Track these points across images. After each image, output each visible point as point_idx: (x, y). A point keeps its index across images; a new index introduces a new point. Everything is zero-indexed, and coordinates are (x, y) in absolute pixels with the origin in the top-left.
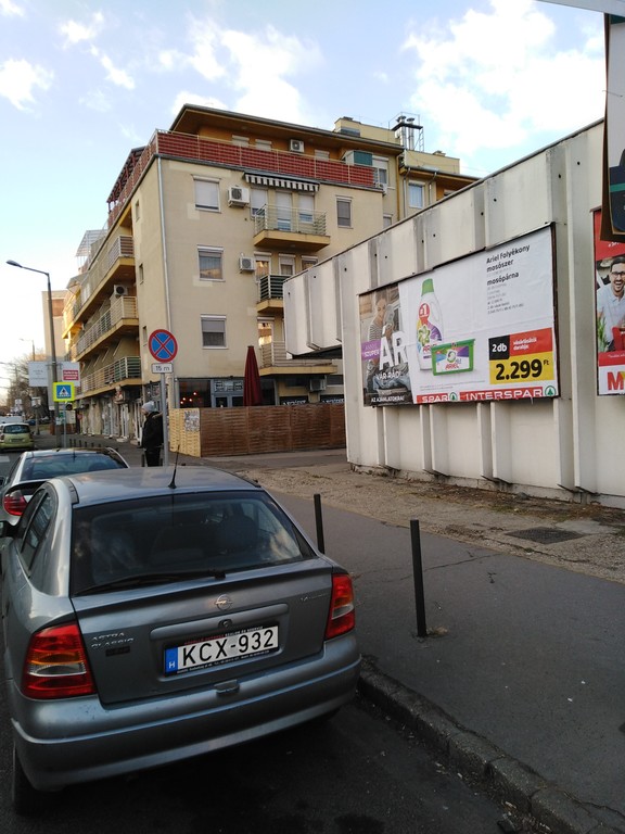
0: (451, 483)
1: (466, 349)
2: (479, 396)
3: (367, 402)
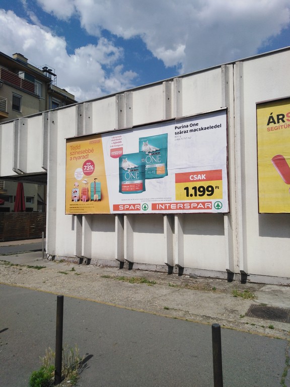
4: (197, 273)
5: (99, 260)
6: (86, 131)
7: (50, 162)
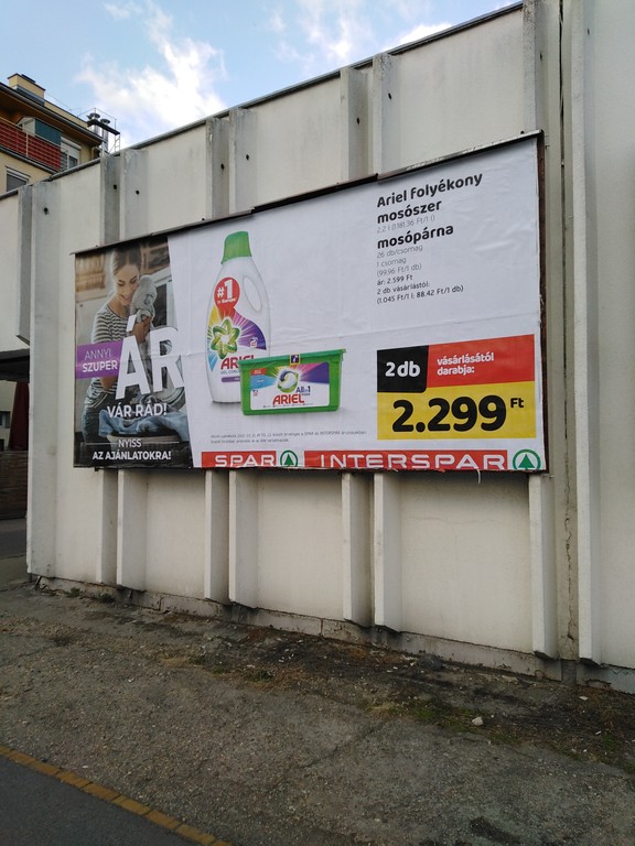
0: (259, 622)
1: (322, 368)
2: (351, 461)
3: (82, 459)
4: (443, 652)
5: (163, 595)
6: (127, 231)
7: (36, 323)
